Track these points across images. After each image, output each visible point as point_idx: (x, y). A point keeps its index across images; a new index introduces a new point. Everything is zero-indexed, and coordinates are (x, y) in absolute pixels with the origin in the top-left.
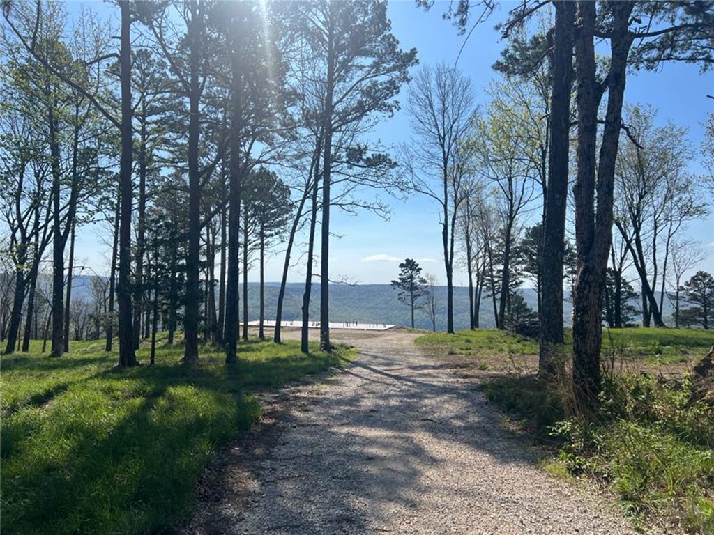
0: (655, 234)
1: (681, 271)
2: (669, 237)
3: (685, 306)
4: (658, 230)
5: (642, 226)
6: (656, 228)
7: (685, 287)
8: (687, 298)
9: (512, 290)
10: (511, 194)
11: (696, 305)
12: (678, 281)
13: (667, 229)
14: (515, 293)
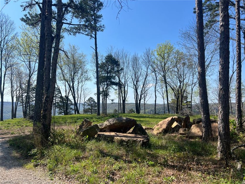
0: (78, 85)
1: (85, 97)
2: (82, 87)
3: (86, 107)
4: (79, 84)
5: (75, 83)
6: (78, 84)
7: (87, 102)
8: (87, 105)
9: (31, 103)
10: (30, 67)
11: (89, 107)
12: (85, 100)
13: (81, 84)
14: (32, 104)
